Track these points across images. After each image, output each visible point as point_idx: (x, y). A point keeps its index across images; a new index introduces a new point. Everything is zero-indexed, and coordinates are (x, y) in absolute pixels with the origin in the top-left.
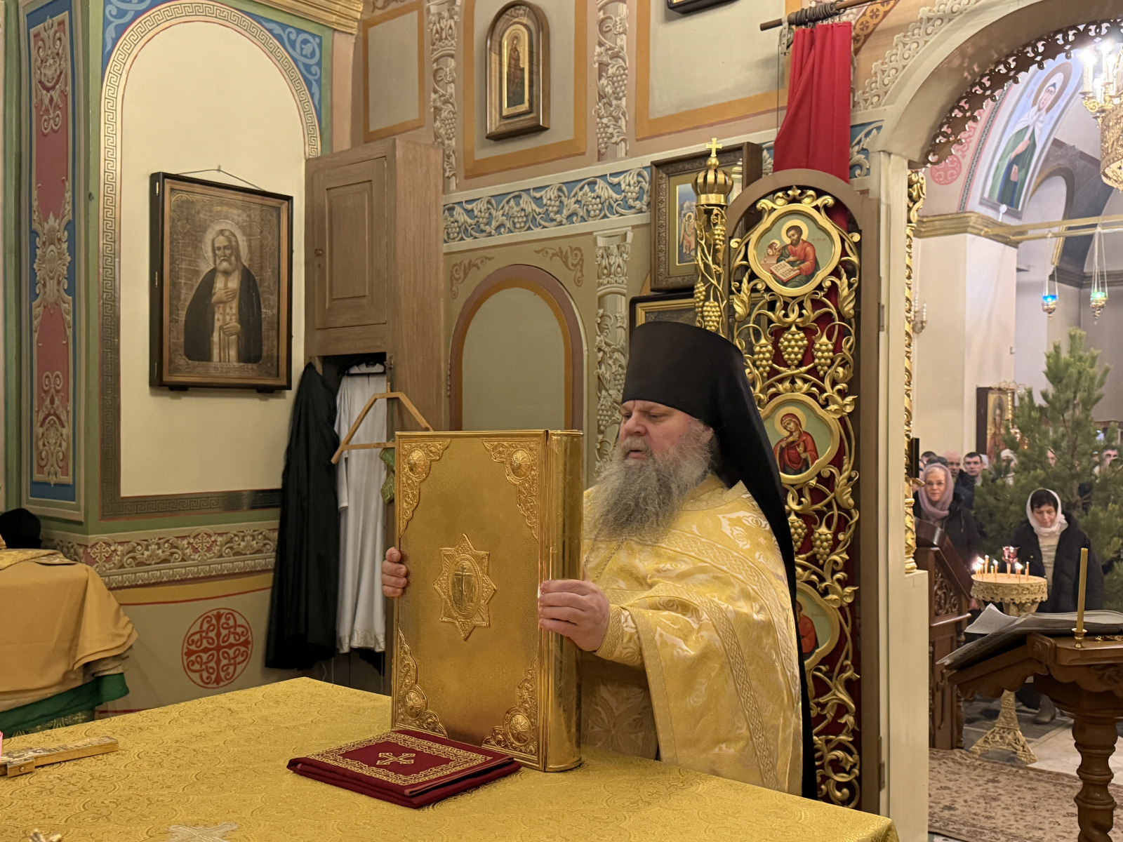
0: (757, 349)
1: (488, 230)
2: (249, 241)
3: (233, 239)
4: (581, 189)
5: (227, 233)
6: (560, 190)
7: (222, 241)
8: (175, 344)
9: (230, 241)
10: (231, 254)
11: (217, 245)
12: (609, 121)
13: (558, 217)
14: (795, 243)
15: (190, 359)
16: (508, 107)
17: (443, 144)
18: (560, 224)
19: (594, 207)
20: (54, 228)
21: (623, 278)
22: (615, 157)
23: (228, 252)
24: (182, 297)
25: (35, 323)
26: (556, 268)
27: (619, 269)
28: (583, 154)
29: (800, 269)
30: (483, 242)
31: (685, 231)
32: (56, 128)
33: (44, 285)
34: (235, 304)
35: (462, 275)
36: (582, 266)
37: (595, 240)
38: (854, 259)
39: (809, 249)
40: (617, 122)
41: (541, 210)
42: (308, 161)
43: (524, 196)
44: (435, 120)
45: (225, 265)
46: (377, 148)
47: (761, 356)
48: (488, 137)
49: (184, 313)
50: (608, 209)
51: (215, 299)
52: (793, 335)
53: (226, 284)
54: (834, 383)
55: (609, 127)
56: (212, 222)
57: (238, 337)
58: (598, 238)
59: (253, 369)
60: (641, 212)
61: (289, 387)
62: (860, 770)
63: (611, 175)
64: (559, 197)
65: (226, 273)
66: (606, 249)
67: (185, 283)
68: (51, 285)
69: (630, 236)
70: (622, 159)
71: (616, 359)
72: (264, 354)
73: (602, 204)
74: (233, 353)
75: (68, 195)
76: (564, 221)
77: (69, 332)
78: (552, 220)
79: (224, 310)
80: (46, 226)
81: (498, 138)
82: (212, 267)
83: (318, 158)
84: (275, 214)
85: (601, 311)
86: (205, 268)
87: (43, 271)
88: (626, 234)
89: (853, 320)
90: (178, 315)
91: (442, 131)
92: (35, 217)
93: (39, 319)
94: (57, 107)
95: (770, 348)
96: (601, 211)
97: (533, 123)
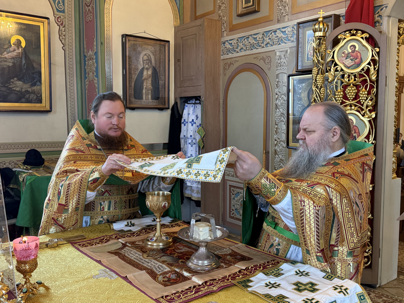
0: (337, 94)
1: (237, 51)
2: (155, 57)
3: (149, 57)
4: (271, 34)
5: (147, 55)
6: (263, 34)
7: (145, 58)
8: (131, 94)
9: (148, 57)
10: (149, 62)
11: (144, 59)
12: (282, 8)
13: (262, 45)
14: (353, 52)
15: (136, 99)
16: (245, 4)
17: (222, 19)
18: (263, 47)
19: (276, 41)
20: (91, 55)
21: (286, 67)
22: (284, 21)
23: (148, 61)
24: (133, 78)
25: (86, 87)
26: (261, 64)
27: (284, 64)
28: (272, 20)
29: (355, 62)
30: (235, 55)
31: (309, 49)
32: (90, 20)
33: (89, 74)
34: (150, 80)
35: (227, 67)
36: (271, 63)
37: (276, 53)
38: (377, 58)
39: (358, 54)
40: (285, 8)
41: (256, 42)
42: (175, 27)
43: (250, 37)
44: (219, 10)
45: (147, 66)
46: (198, 22)
47: (338, 96)
48: (237, 16)
49: (134, 83)
50: (280, 41)
51: (144, 78)
52: (352, 88)
53: (147, 73)
54: (367, 107)
55: (282, 10)
56: (142, 51)
57: (152, 91)
58: (277, 52)
59: (156, 102)
60: (293, 42)
61: (169, 108)
62: (372, 252)
63: (282, 28)
64: (263, 37)
65: (147, 69)
66: (280, 56)
67: (134, 73)
68: (91, 74)
69: (289, 51)
70: (286, 22)
71: (283, 98)
72: (160, 96)
73: (279, 39)
74: (150, 97)
75: (95, 43)
76: (265, 46)
77: (97, 90)
78: (260, 46)
79: (147, 82)
80: (89, 54)
81: (240, 16)
82: (142, 67)
83: (178, 26)
84: (163, 47)
85: (277, 80)
86: (140, 68)
87: (88, 69)
88: (287, 50)
89: (375, 82)
90: (131, 84)
91: (221, 14)
92: (85, 51)
93: (87, 86)
94: (91, 12)
95: (342, 93)
96: (278, 42)
97: (254, 9)
